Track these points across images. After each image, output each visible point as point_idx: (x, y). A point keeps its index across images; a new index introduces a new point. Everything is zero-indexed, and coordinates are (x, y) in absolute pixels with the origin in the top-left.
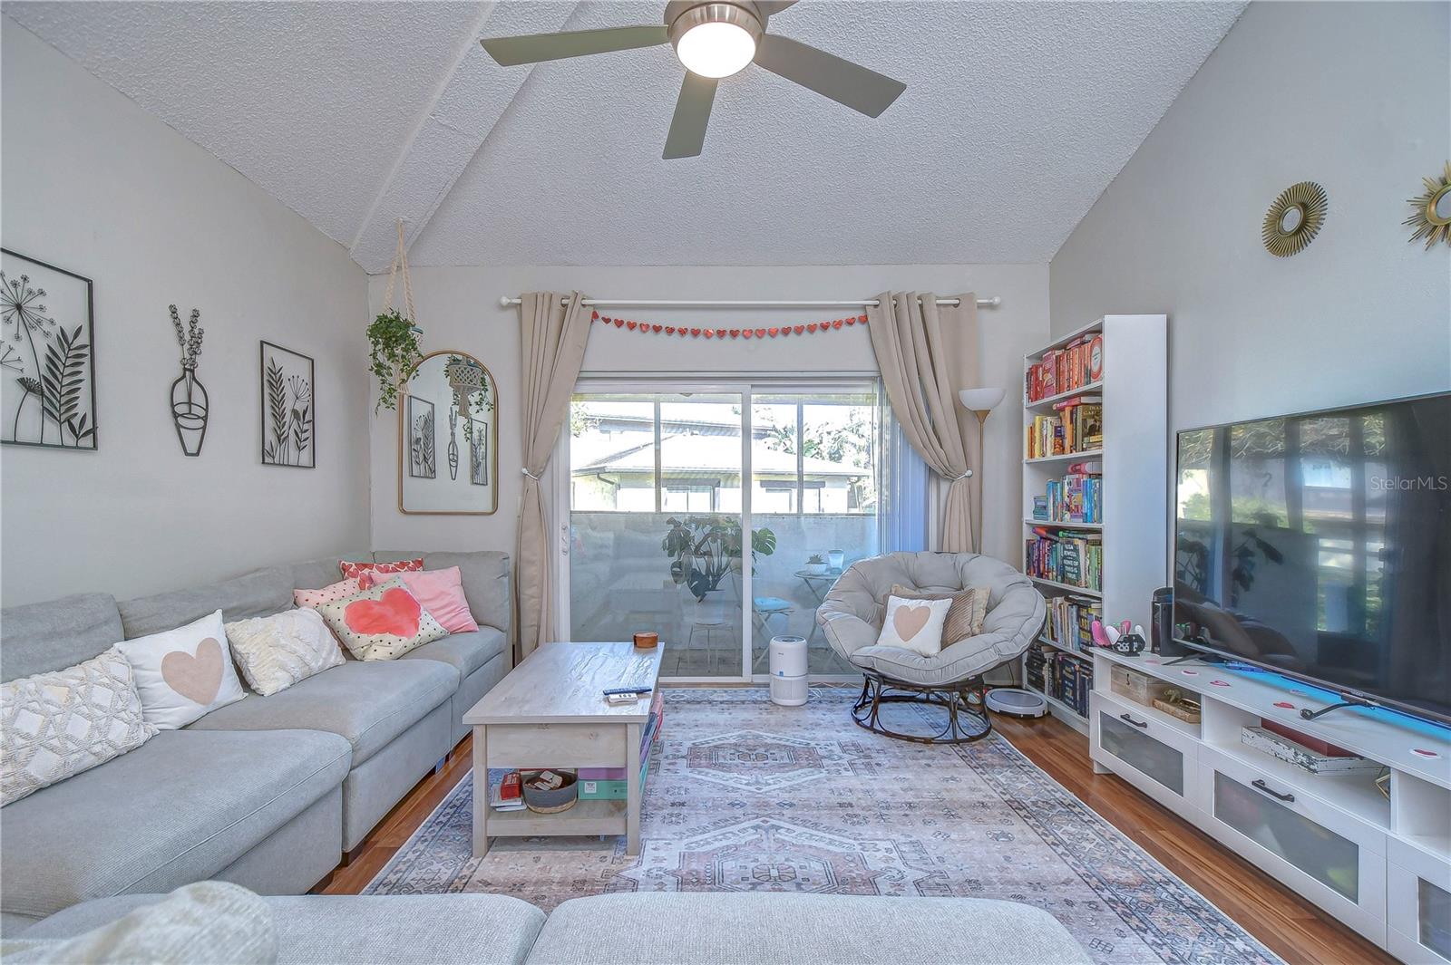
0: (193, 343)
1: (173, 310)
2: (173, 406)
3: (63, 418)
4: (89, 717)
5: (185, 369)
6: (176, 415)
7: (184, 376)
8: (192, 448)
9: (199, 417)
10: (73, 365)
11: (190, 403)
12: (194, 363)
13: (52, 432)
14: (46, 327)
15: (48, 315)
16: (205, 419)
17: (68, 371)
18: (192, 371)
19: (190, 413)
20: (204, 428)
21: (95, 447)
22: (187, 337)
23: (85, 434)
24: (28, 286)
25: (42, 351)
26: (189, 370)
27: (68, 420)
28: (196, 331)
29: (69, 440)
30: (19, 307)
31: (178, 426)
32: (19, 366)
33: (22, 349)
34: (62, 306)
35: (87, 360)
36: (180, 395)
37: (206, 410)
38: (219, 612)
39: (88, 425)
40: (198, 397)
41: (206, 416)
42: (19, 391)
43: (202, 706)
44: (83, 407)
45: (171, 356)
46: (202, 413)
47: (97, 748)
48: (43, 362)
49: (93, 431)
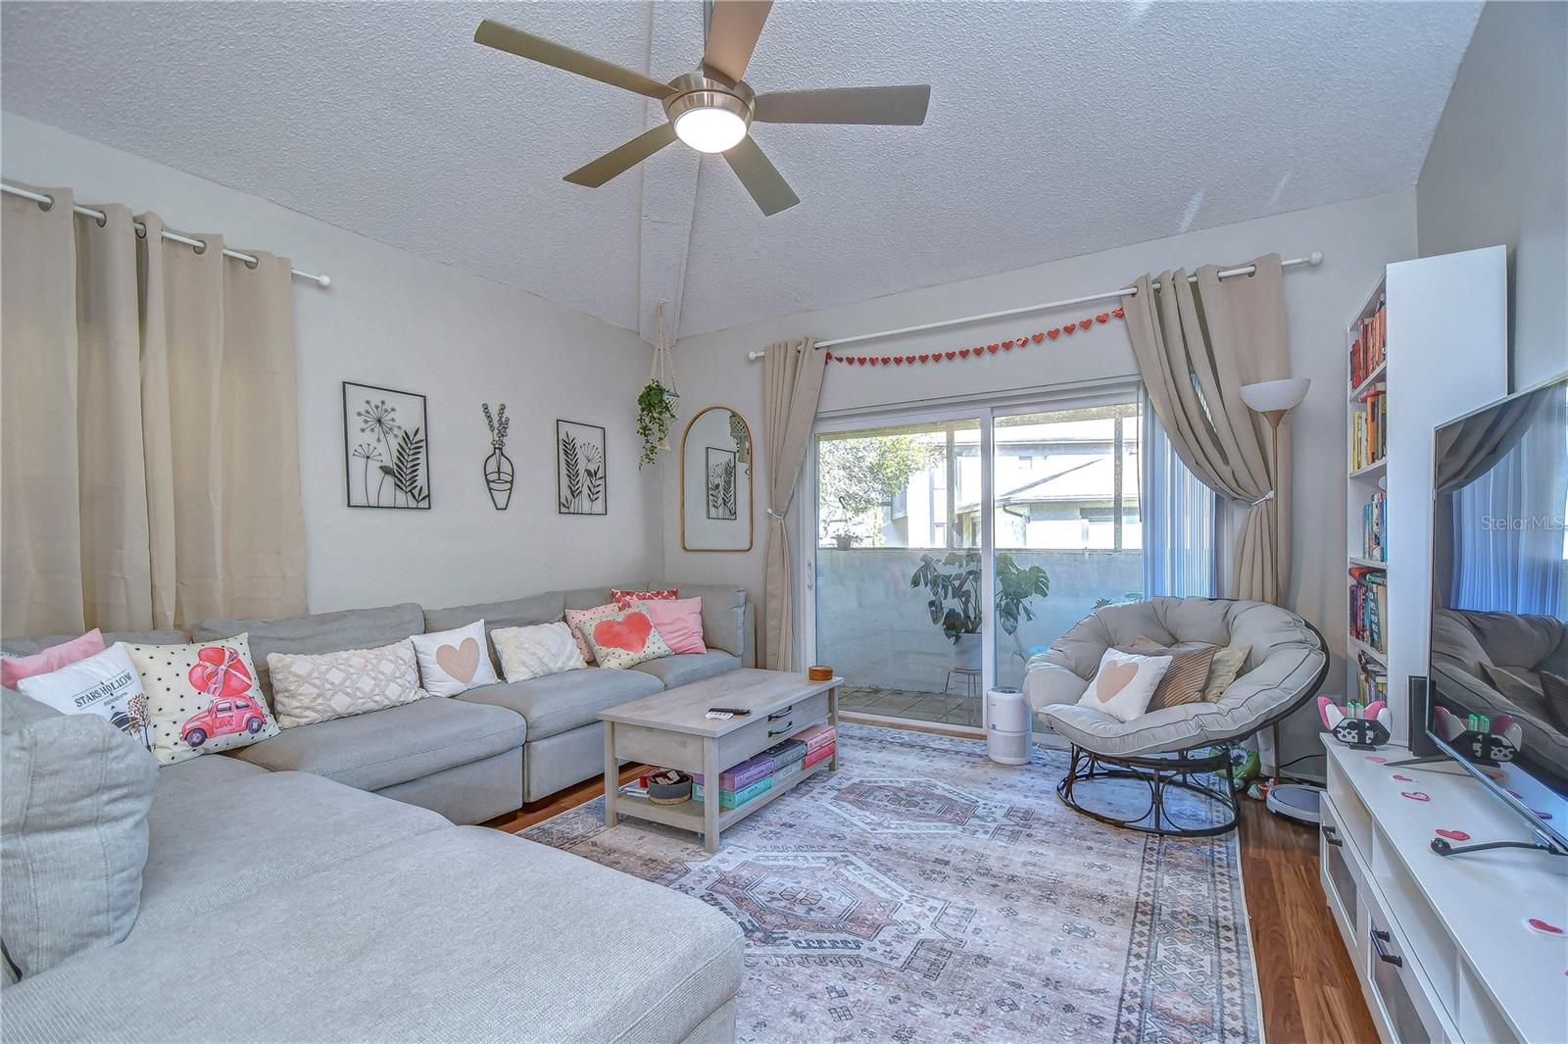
0: (502, 429)
1: (486, 407)
2: (486, 475)
3: (409, 489)
4: (374, 679)
5: (495, 448)
6: (488, 482)
7: (494, 453)
8: (501, 504)
9: (506, 482)
10: (414, 454)
11: (499, 472)
12: (502, 443)
13: (402, 499)
14: (396, 431)
15: (397, 424)
16: (511, 482)
17: (411, 458)
18: (501, 449)
19: (499, 479)
20: (510, 489)
21: (430, 508)
22: (496, 425)
23: (423, 499)
24: (384, 407)
25: (395, 447)
26: (498, 448)
27: (410, 491)
28: (503, 420)
29: (412, 503)
30: (379, 421)
31: (490, 489)
32: (380, 458)
33: (381, 448)
34: (406, 416)
35: (423, 450)
36: (492, 466)
37: (512, 476)
38: (482, 621)
39: (425, 492)
40: (506, 467)
41: (512, 481)
42: (381, 474)
43: (462, 684)
44: (421, 481)
45: (487, 438)
46: (509, 479)
47: (377, 698)
48: (395, 454)
49: (428, 496)
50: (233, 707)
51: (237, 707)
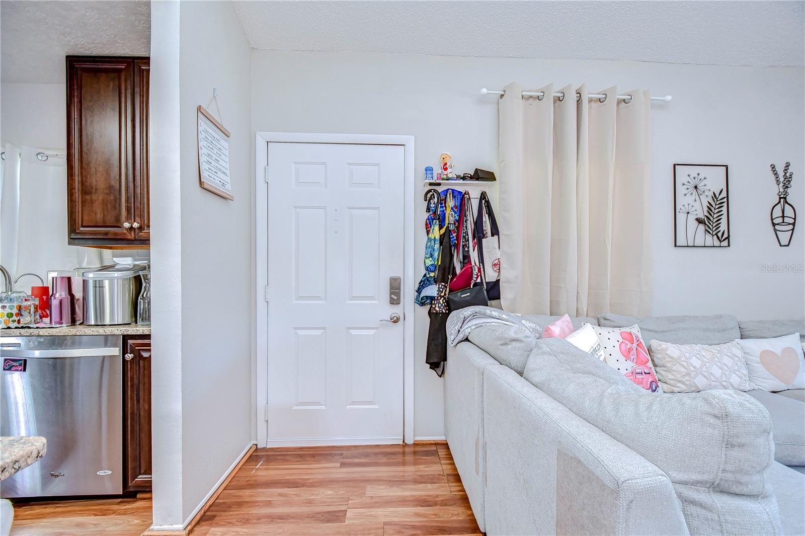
0: (787, 181)
1: (773, 167)
2: (772, 220)
3: (714, 233)
4: (721, 368)
5: (780, 198)
6: (774, 225)
7: (780, 202)
8: (784, 241)
9: (790, 224)
10: (718, 208)
11: (783, 217)
12: (786, 193)
13: (710, 240)
14: (706, 193)
15: (707, 188)
16: (794, 224)
17: (716, 211)
18: (785, 198)
19: (783, 222)
20: (793, 230)
21: (729, 245)
22: (782, 179)
23: (725, 239)
24: (699, 177)
25: (705, 204)
26: (783, 199)
27: (716, 234)
28: (788, 175)
29: (717, 243)
30: (696, 187)
31: (775, 230)
32: (695, 213)
33: (697, 205)
34: (714, 182)
35: (725, 204)
36: (778, 212)
37: (795, 219)
38: (797, 334)
39: (726, 235)
40: (789, 212)
41: (795, 222)
42: (697, 223)
44: (723, 227)
45: (773, 191)
46: (792, 221)
48: (706, 209)
49: (728, 238)
50: (643, 373)
51: (645, 373)
